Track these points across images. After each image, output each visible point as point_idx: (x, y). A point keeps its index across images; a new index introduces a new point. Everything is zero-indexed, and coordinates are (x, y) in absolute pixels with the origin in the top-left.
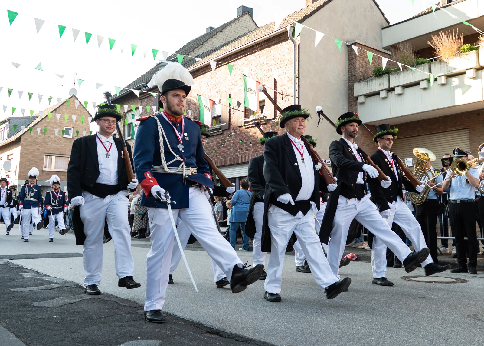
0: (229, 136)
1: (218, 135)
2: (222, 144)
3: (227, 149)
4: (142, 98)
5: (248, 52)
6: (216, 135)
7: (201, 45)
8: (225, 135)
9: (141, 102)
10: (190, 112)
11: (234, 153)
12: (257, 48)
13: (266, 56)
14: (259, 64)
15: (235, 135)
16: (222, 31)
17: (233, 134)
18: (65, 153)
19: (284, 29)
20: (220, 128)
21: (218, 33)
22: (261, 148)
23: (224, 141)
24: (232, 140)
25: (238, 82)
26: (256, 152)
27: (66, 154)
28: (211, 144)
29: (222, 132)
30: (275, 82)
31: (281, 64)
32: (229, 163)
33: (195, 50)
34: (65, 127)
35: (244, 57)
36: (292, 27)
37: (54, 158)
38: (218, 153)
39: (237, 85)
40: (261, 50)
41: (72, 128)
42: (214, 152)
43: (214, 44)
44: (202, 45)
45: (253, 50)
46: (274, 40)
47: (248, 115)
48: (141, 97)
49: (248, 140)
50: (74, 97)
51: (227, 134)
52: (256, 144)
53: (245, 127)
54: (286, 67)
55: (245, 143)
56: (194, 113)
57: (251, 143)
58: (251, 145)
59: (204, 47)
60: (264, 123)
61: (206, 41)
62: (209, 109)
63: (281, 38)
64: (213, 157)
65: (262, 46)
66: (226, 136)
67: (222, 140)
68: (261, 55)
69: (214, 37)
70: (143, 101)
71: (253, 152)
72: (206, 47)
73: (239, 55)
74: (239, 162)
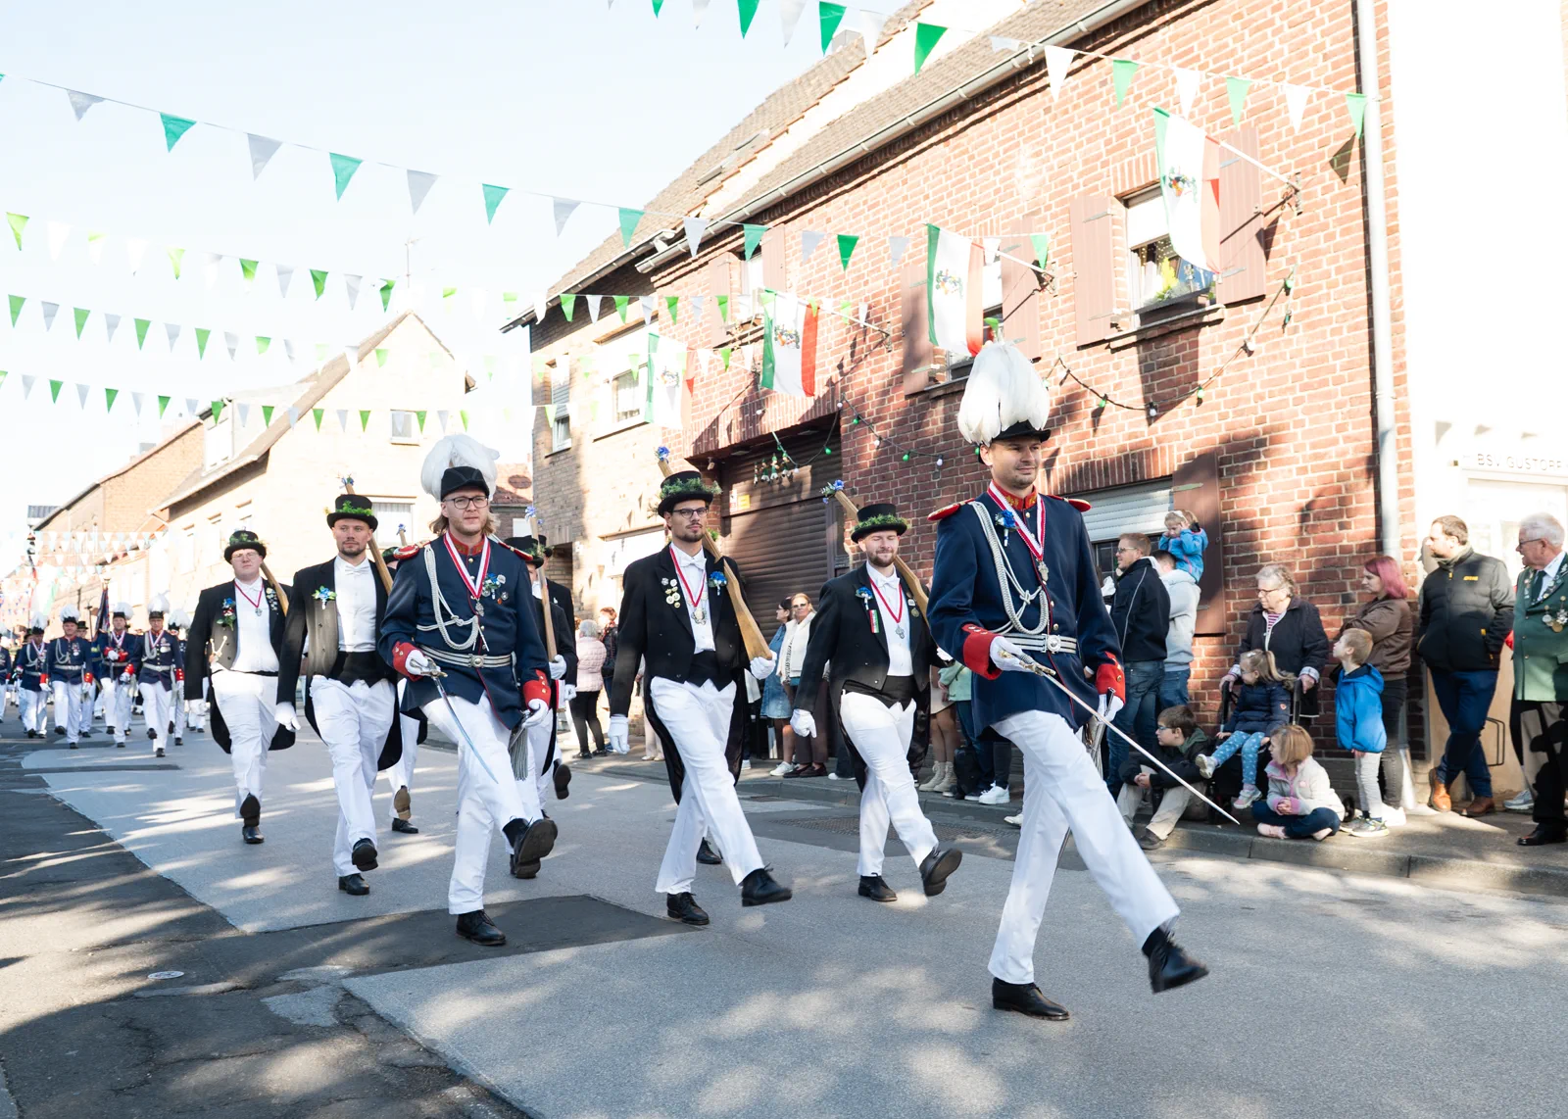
15: (1072, 378)
17: (1062, 375)
18: (398, 490)
22: (1199, 421)
24: (1060, 401)
26: (1177, 438)
27: (401, 494)
39: (1069, 180)
41: (412, 414)
50: (410, 316)
53: (1119, 345)
57: (1152, 406)
58: (1153, 413)
60: (1217, 316)
62: (961, 286)
74: (1094, 483)
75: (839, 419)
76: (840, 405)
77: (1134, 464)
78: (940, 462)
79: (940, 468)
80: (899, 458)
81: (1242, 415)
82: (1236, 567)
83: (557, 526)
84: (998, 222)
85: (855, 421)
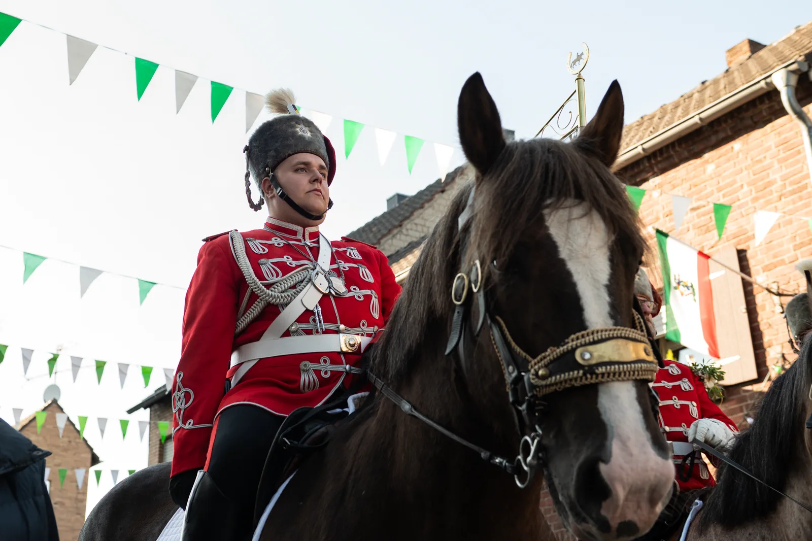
7: (395, 227)
12: (651, 167)
13: (686, 185)
14: (661, 215)
16: (447, 188)
19: (762, 84)
21: (437, 196)
30: (742, 255)
31: (756, 199)
33: (382, 241)
36: (793, 72)
40: (663, 171)
43: (428, 224)
44: (399, 229)
45: (634, 176)
46: (716, 132)
50: (54, 405)
54: (779, 204)
59: (404, 231)
61: (407, 218)
63: (742, 119)
65: (670, 157)
68: (667, 187)
69: (426, 205)
72: (410, 232)
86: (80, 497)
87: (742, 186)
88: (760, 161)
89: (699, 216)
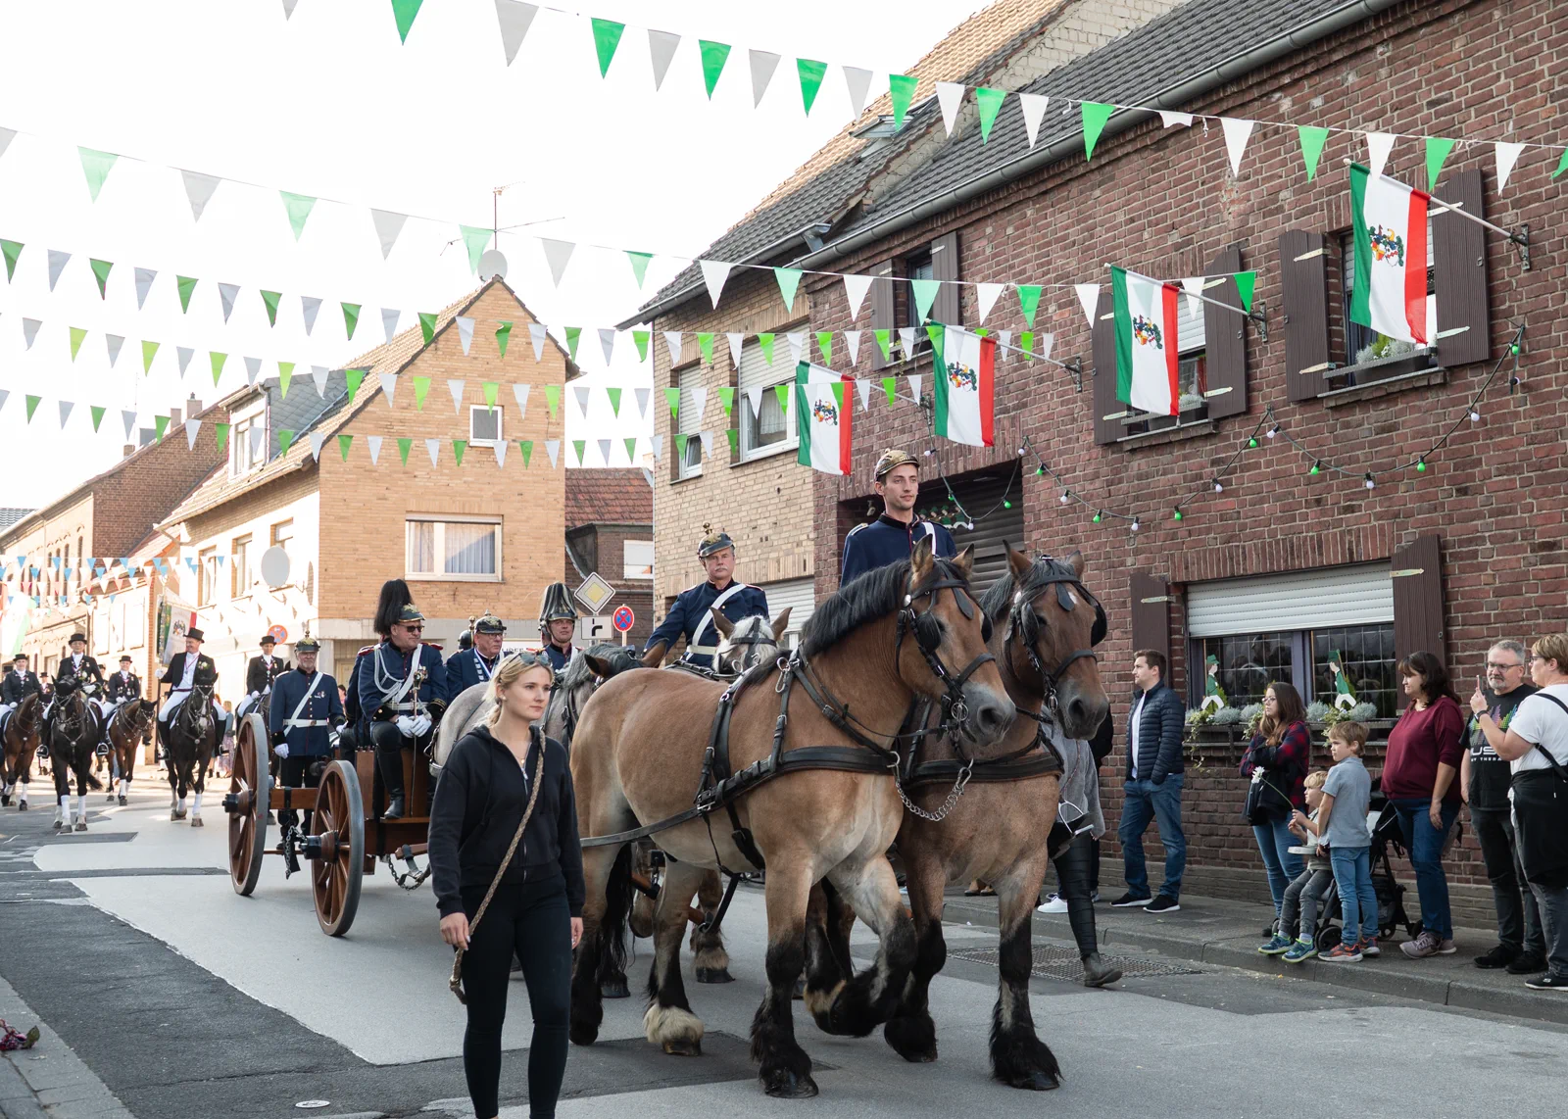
0: (1252, 442)
1: (1192, 439)
2: (1216, 481)
3: (1243, 504)
4: (819, 286)
5: (1333, 51)
6: (1183, 442)
8: (1227, 438)
9: (815, 306)
10: (1048, 340)
11: (1279, 520)
12: (1380, 31)
15: (1282, 438)
17: (1271, 434)
18: (480, 506)
20: (1202, 412)
22: (1421, 498)
23: (1227, 469)
24: (1269, 464)
25: (1282, 195)
26: (1397, 516)
27: (483, 511)
28: (1161, 482)
29: (1216, 427)
30: (1487, 182)
32: (1254, 566)
34: (473, 407)
35: (1307, 76)
37: (440, 528)
38: (1199, 520)
39: (1280, 210)
41: (499, 409)
42: (1177, 516)
45: (1354, 42)
47: (1341, 346)
48: (815, 282)
49: (1351, 460)
50: (497, 285)
51: (1237, 436)
52: (1396, 479)
53: (1333, 404)
55: (1335, 475)
56: (1068, 344)
57: (1369, 477)
58: (1370, 485)
60: (1439, 380)
62: (1158, 333)
64: (1174, 537)
66: (1234, 447)
67: (1214, 463)
70: (820, 298)
71: (1379, 517)
73: (1283, 73)
74: (1307, 561)
75: (1020, 467)
76: (1021, 451)
77: (1350, 542)
78: (1135, 527)
79: (1136, 534)
80: (1089, 517)
81: (1466, 494)
82: (1461, 667)
83: (683, 571)
84: (1200, 251)
85: (1038, 471)
86: (552, 429)
87: (1498, 76)
88: (1526, 41)
89: (1438, 115)
